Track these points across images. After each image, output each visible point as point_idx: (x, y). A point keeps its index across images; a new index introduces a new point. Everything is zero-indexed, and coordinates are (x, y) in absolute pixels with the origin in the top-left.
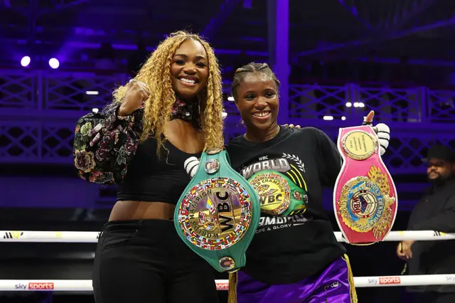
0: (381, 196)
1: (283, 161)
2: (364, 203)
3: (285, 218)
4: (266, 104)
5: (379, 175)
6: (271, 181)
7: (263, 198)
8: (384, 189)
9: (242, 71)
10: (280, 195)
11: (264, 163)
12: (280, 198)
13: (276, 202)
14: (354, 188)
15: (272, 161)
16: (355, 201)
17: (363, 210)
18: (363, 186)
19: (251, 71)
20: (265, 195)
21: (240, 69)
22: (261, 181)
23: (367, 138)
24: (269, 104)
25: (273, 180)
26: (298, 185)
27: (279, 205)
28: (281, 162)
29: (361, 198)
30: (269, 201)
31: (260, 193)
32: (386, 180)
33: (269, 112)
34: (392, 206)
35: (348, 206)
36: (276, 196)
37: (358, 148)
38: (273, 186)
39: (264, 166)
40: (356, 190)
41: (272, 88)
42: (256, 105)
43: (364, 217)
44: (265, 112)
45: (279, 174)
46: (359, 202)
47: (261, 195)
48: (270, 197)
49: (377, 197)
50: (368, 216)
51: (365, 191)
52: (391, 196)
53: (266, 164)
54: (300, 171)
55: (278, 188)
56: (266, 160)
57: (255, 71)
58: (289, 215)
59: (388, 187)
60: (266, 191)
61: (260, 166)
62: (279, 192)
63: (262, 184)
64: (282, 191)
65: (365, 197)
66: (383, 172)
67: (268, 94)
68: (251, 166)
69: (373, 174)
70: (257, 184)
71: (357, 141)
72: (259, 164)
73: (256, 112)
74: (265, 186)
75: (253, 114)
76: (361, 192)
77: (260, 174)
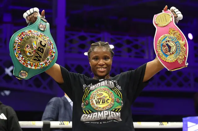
0: (177, 42)
1: (111, 83)
2: (170, 47)
3: (109, 112)
4: (104, 64)
5: (174, 32)
6: (104, 92)
7: (99, 100)
8: (179, 38)
9: (94, 45)
10: (109, 100)
11: (102, 83)
12: (108, 101)
13: (106, 103)
14: (163, 41)
16: (165, 47)
17: (170, 51)
18: (167, 39)
19: (98, 45)
20: (100, 99)
21: (93, 44)
22: (99, 92)
23: (167, 16)
24: (106, 64)
25: (105, 91)
26: (118, 95)
27: (108, 104)
28: (110, 83)
29: (167, 45)
30: (102, 103)
33: (106, 68)
34: (185, 45)
35: (161, 50)
36: (106, 100)
37: (163, 21)
38: (105, 94)
39: (102, 84)
41: (108, 55)
42: (99, 64)
43: (171, 54)
44: (103, 67)
45: (108, 88)
46: (167, 47)
47: (98, 99)
48: (103, 100)
49: (175, 43)
50: (173, 53)
51: (169, 41)
52: (183, 41)
53: (103, 83)
54: (119, 89)
55: (108, 96)
56: (103, 81)
57: (100, 46)
58: (112, 111)
60: (101, 97)
61: (100, 85)
62: (108, 98)
63: (99, 93)
64: (110, 97)
65: (169, 44)
67: (106, 58)
68: (96, 85)
69: (172, 32)
70: (97, 93)
71: (162, 18)
72: (100, 83)
73: (99, 67)
74: (101, 94)
75: (97, 68)
76: (167, 42)
77: (99, 88)
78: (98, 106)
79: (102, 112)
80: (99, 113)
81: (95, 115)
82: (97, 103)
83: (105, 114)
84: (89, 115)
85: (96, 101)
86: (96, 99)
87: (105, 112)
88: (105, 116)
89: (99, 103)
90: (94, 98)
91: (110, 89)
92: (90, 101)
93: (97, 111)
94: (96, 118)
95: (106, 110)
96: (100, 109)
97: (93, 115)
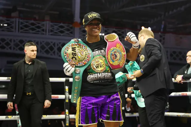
2: (116, 56)
5: (119, 46)
7: (98, 65)
8: (122, 50)
11: (96, 52)
13: (102, 67)
14: (112, 51)
15: (99, 51)
16: (113, 56)
17: (116, 58)
18: (115, 50)
20: (98, 64)
22: (96, 60)
25: (100, 59)
29: (115, 54)
30: (100, 67)
31: (97, 64)
32: (122, 47)
34: (125, 55)
35: (111, 58)
36: (102, 65)
38: (101, 61)
40: (113, 52)
47: (97, 65)
48: (100, 65)
49: (120, 53)
50: (117, 60)
51: (116, 52)
52: (124, 52)
53: (97, 52)
55: (103, 62)
56: (97, 50)
58: (106, 72)
59: (123, 49)
60: (98, 63)
61: (95, 54)
63: (97, 60)
65: (116, 54)
66: (121, 45)
69: (118, 46)
77: (96, 57)
78: (98, 69)
79: (101, 73)
80: (99, 74)
81: (96, 75)
82: (97, 68)
83: (103, 75)
84: (92, 75)
85: (96, 66)
86: (95, 65)
87: (103, 73)
88: (103, 77)
89: (98, 67)
90: (94, 65)
91: (103, 57)
92: (92, 67)
93: (97, 73)
94: (97, 78)
95: (103, 72)
96: (99, 72)
97: (94, 75)
